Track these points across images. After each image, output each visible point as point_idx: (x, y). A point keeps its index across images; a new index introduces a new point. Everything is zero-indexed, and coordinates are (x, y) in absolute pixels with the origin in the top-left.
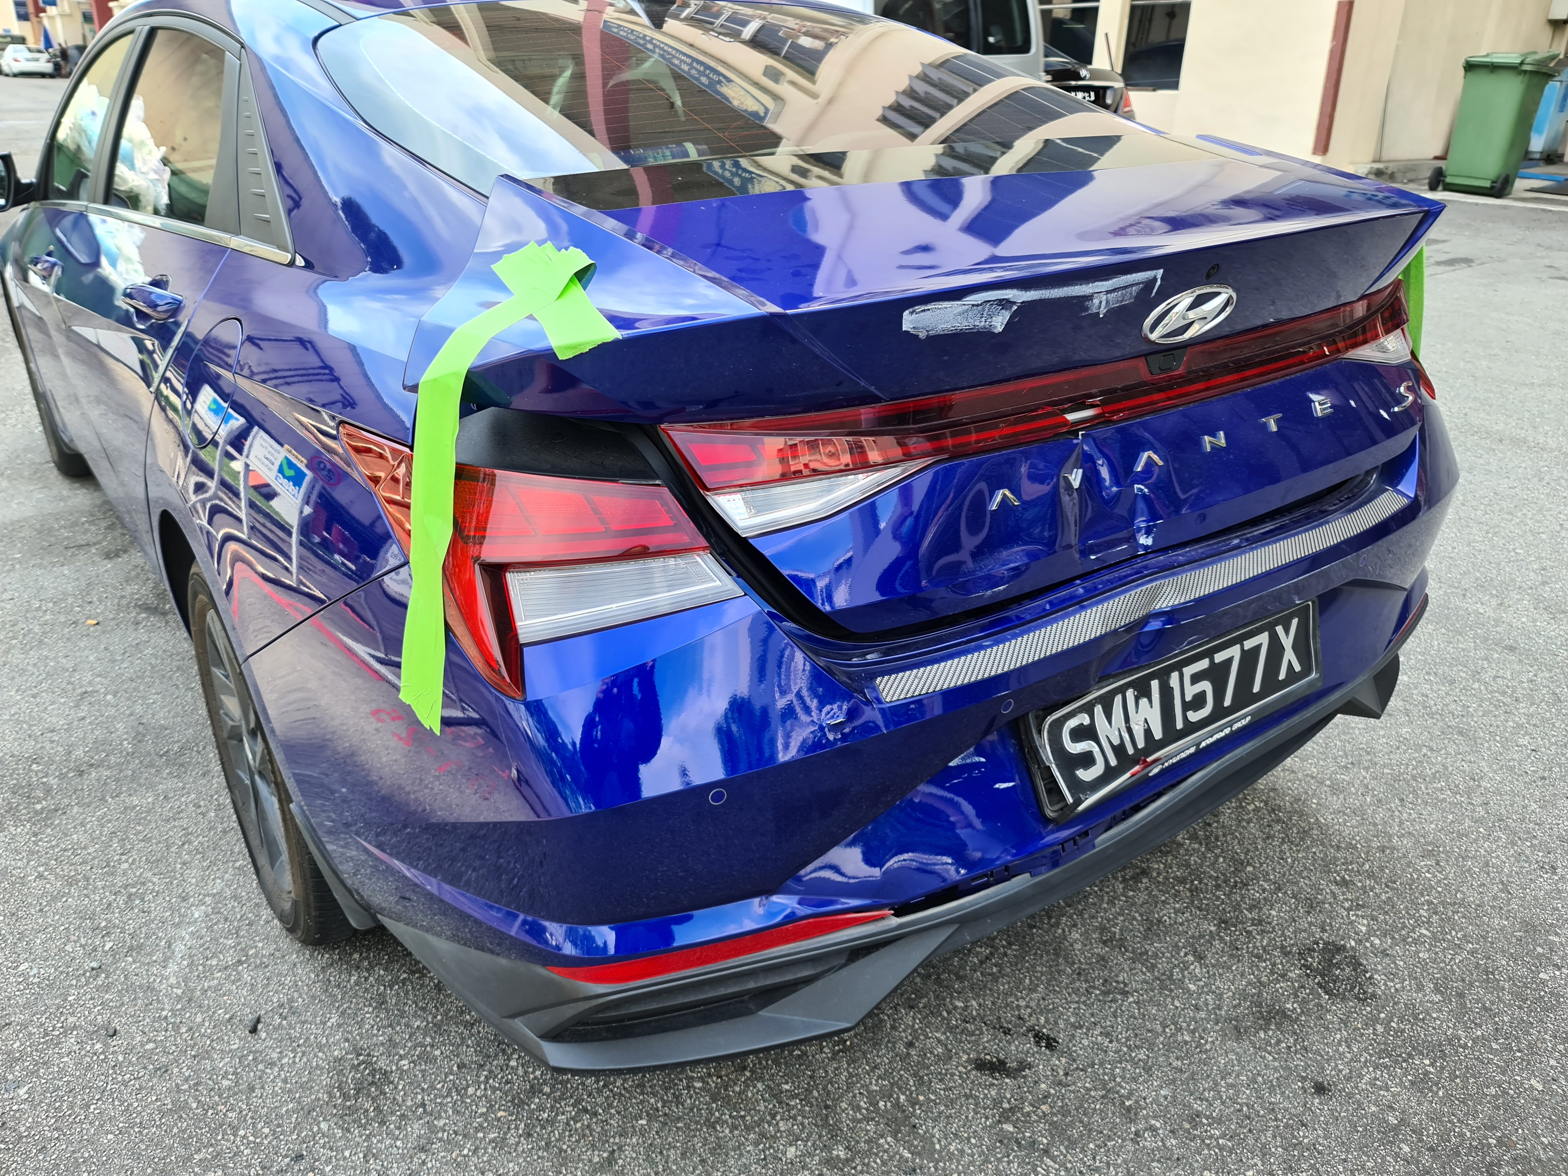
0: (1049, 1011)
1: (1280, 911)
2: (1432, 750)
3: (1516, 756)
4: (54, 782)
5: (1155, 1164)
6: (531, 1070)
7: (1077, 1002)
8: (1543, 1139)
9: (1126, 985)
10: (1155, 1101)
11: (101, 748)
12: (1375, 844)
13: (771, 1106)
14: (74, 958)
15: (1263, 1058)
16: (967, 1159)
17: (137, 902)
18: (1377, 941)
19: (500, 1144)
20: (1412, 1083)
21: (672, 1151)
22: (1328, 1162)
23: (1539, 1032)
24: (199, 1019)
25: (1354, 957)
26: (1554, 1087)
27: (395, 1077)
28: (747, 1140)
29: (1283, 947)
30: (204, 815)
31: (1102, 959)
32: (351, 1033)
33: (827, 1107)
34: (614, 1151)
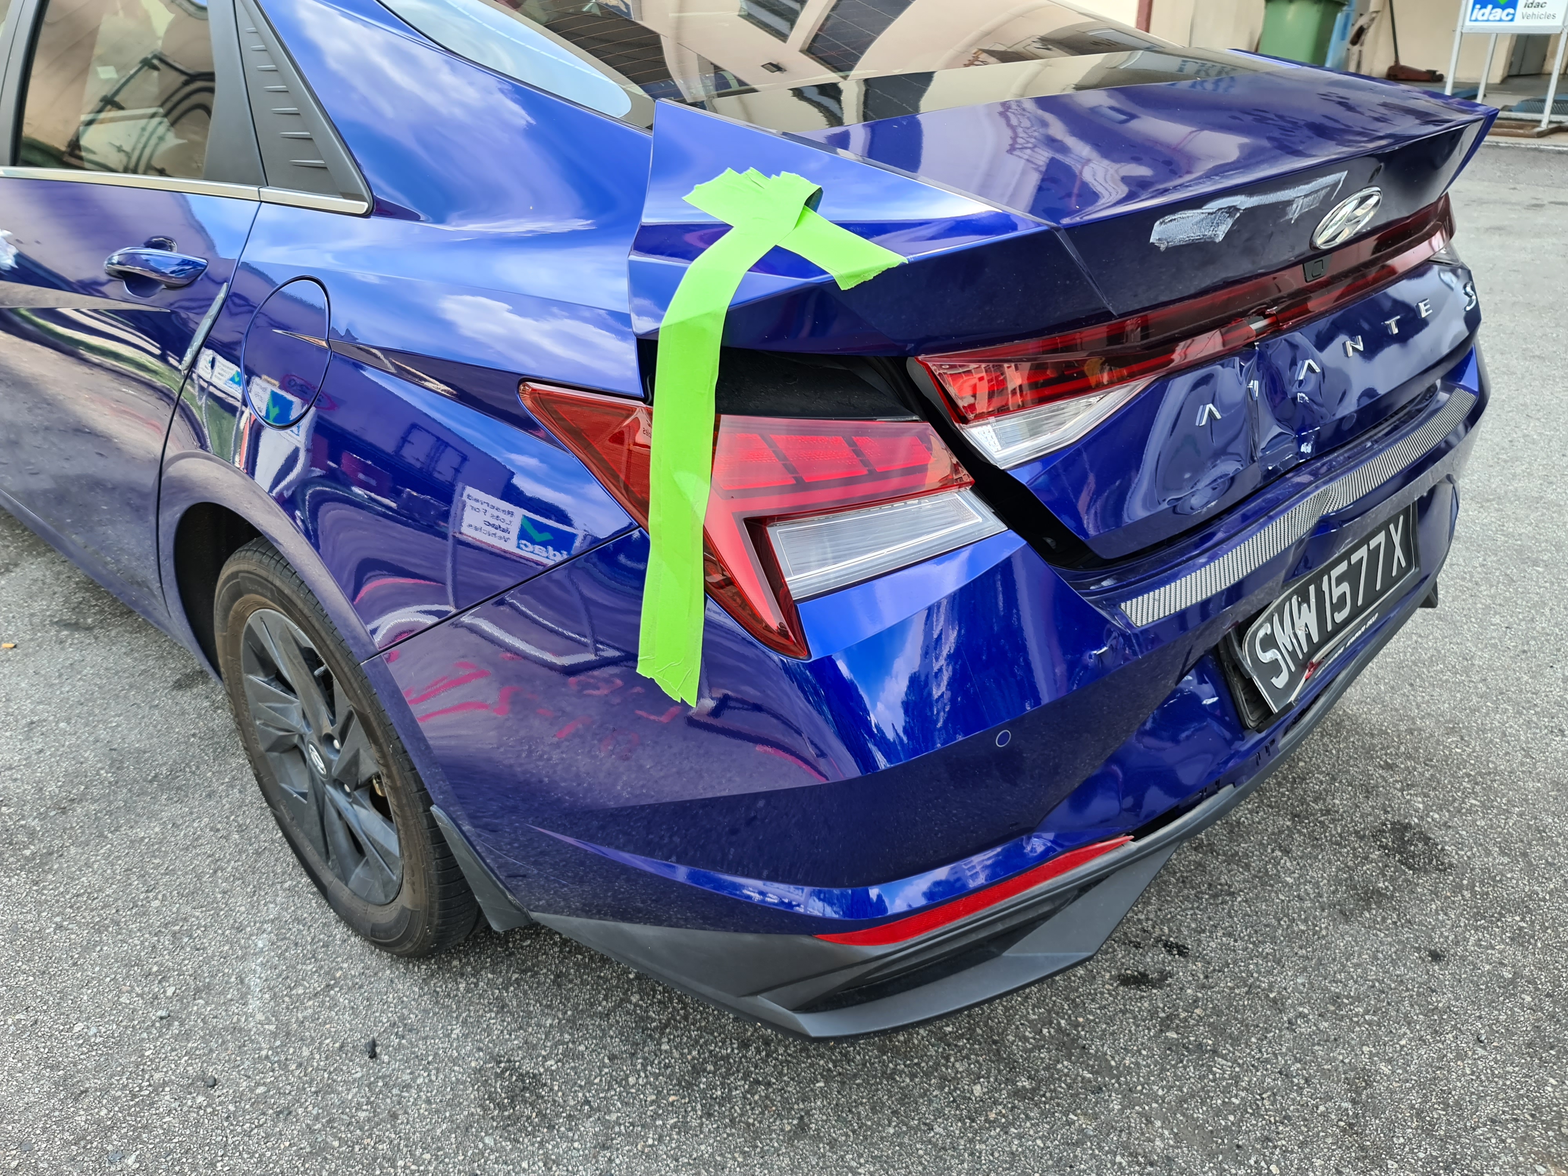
0: (1169, 920)
1: (1342, 799)
2: (1420, 636)
3: (1494, 634)
4: (35, 823)
5: (1316, 1048)
6: (686, 1051)
7: (1192, 908)
9: (1230, 886)
11: (76, 781)
12: (1403, 728)
13: (941, 1050)
14: (134, 1010)
15: (1376, 935)
16: (1144, 1070)
17: (186, 940)
18: (1436, 816)
19: (683, 1128)
20: (1512, 939)
21: (861, 1108)
22: (1467, 1021)
24: (306, 1052)
25: (1422, 833)
27: (546, 1079)
28: (930, 1085)
29: (1356, 833)
30: (226, 838)
31: (1199, 864)
32: (481, 1041)
33: (995, 1042)
34: (802, 1117)
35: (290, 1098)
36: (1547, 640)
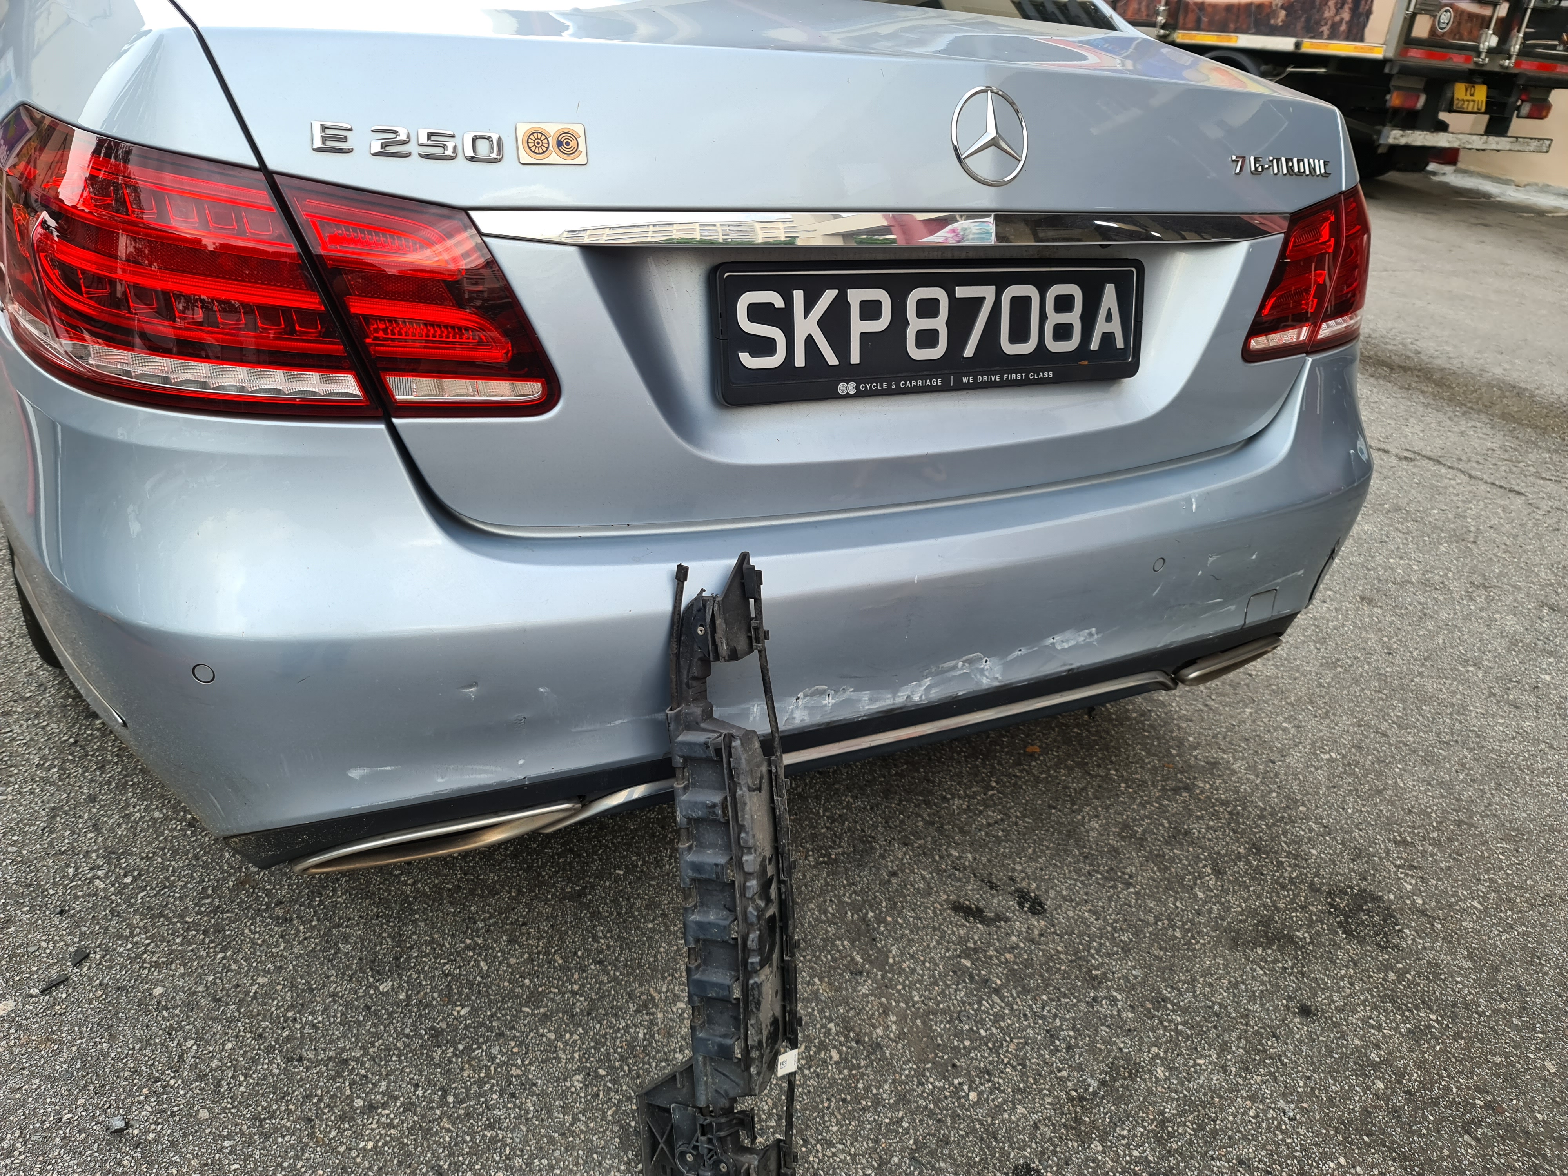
8: (1538, 1115)
10: (1126, 978)
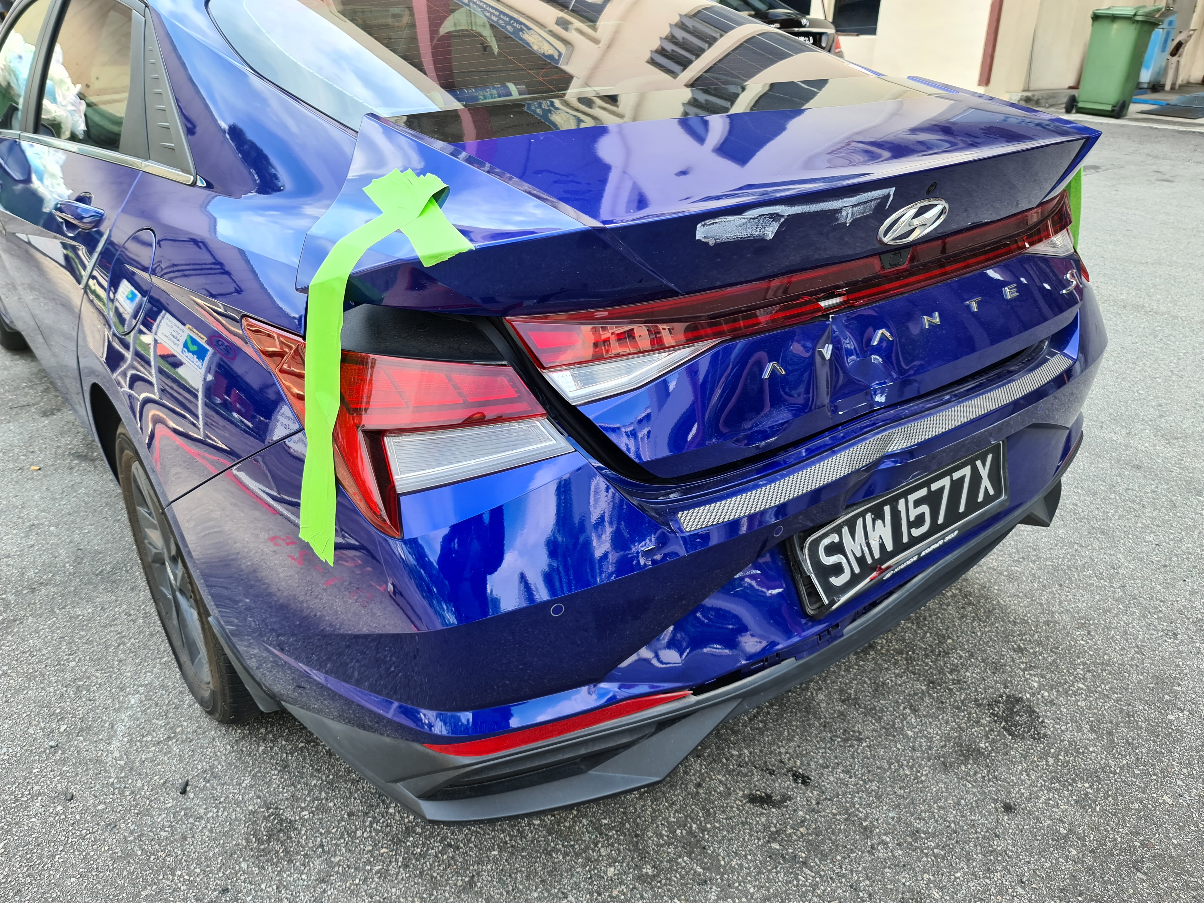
0: (803, 755)
1: (973, 673)
2: (1081, 546)
3: (1144, 550)
4: (11, 598)
5: (887, 870)
6: (405, 815)
7: (824, 748)
8: (1174, 841)
9: (860, 733)
10: (885, 821)
11: (48, 570)
12: (1042, 619)
13: (594, 837)
14: (35, 739)
15: (965, 785)
16: (745, 871)
17: (84, 692)
18: (1046, 694)
19: (384, 874)
20: (1076, 802)
21: (519, 874)
22: (1016, 864)
23: (1169, 760)
24: (139, 784)
25: (1029, 706)
26: (1181, 801)
27: (298, 825)
28: (576, 863)
29: (976, 700)
30: (134, 621)
31: (842, 714)
32: (261, 791)
33: (637, 836)
34: (473, 876)
35: (118, 815)
36: (1188, 558)
